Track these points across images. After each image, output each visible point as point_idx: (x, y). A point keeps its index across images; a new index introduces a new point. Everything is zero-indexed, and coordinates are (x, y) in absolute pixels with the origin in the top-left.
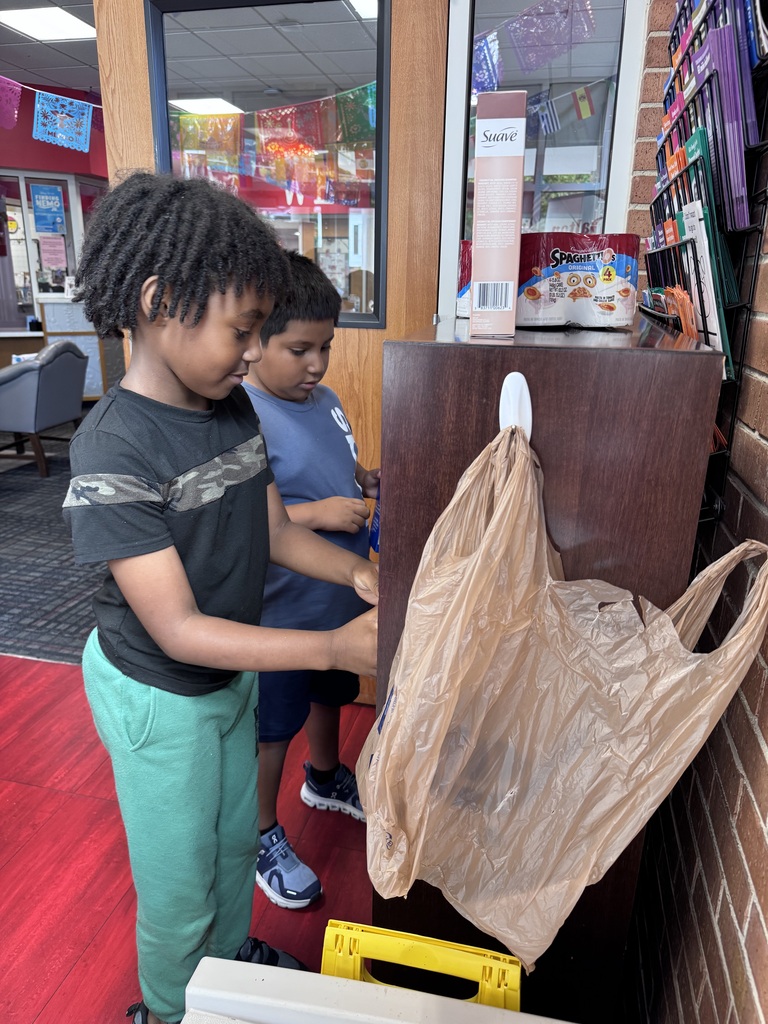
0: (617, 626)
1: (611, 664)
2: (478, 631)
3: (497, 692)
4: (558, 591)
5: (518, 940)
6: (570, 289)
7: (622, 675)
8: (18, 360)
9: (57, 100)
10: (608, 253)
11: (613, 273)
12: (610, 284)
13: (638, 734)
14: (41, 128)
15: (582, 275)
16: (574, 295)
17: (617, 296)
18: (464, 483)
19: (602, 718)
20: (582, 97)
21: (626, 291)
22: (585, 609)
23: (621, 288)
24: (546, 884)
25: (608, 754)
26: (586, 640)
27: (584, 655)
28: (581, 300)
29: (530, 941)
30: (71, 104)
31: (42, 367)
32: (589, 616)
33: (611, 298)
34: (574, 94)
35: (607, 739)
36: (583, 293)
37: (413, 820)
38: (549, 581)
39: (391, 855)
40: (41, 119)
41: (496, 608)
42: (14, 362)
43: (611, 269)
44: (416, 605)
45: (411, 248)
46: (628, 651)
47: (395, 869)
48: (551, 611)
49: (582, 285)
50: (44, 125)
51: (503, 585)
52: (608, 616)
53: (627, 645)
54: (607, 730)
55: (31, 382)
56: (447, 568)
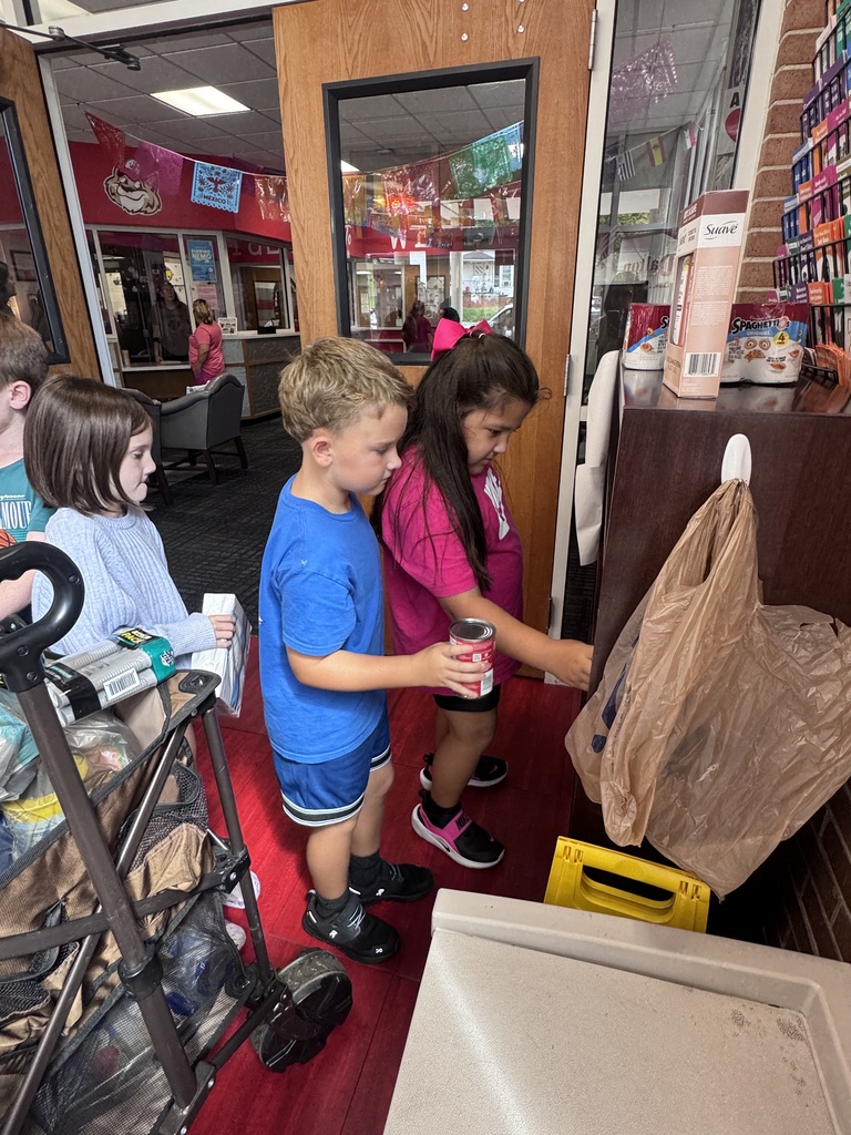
0: (816, 643)
1: (809, 672)
2: (705, 647)
3: (707, 692)
4: (764, 613)
5: (715, 877)
6: (747, 352)
7: (818, 681)
8: (191, 390)
9: (213, 168)
10: (783, 320)
11: (787, 337)
12: (783, 346)
13: (831, 728)
14: (198, 192)
15: (758, 339)
16: (749, 357)
17: (788, 357)
18: (692, 526)
19: (797, 714)
20: (656, 147)
21: (796, 352)
22: (788, 628)
23: (793, 350)
24: (744, 837)
25: (803, 742)
26: (787, 653)
27: (785, 664)
28: (754, 361)
29: (726, 880)
30: (224, 171)
31: (211, 395)
32: (791, 634)
33: (783, 359)
34: (648, 144)
35: (802, 729)
36: (758, 355)
37: (642, 790)
38: (758, 605)
39: (624, 814)
40: (199, 185)
41: (719, 628)
42: (188, 392)
43: (785, 333)
44: (649, 625)
46: (825, 662)
47: (629, 825)
48: (757, 629)
49: (758, 348)
50: (201, 190)
51: (722, 610)
52: (808, 635)
53: (823, 658)
54: (801, 723)
55: (202, 411)
56: (674, 595)
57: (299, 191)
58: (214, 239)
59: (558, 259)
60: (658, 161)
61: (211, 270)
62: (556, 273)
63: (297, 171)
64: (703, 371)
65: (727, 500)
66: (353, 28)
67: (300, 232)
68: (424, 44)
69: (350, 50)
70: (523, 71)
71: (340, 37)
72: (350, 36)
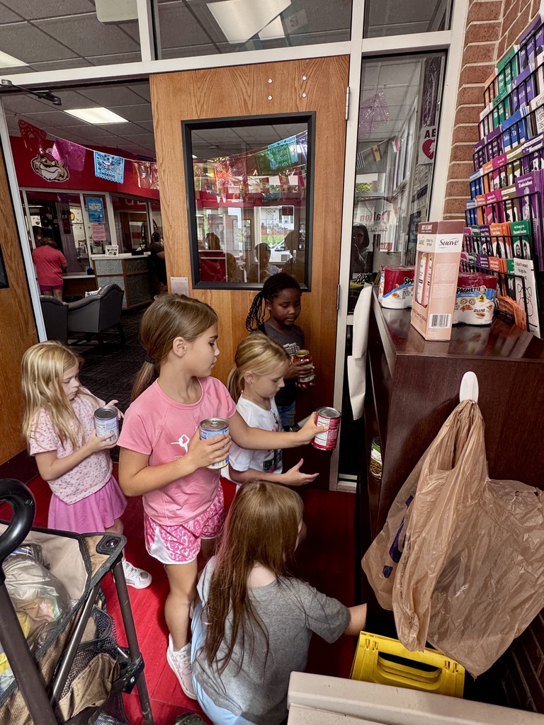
0: (526, 504)
1: (522, 524)
2: (458, 511)
3: (458, 536)
4: (492, 484)
5: (472, 665)
6: (462, 306)
7: (530, 530)
8: (88, 294)
10: (483, 288)
11: (485, 298)
12: (482, 303)
13: (539, 561)
14: (98, 171)
15: (468, 299)
16: (463, 309)
17: (486, 309)
18: (444, 431)
19: (517, 551)
20: (376, 150)
21: (491, 306)
22: (507, 494)
23: (489, 305)
24: (488, 636)
25: (523, 571)
26: (509, 511)
27: (507, 518)
28: (466, 311)
29: (479, 666)
30: (113, 158)
31: (102, 298)
32: (509, 498)
33: (483, 310)
34: (372, 149)
35: (521, 562)
36: (469, 308)
37: (422, 610)
38: (487, 479)
39: (411, 627)
40: (98, 166)
41: (466, 497)
42: (86, 295)
43: (484, 295)
44: (421, 496)
45: (325, 251)
46: (532, 517)
47: (415, 636)
48: (488, 495)
49: (468, 304)
50: (100, 169)
51: (467, 485)
52: (521, 499)
53: (532, 514)
54: (520, 558)
55: (97, 306)
56: (435, 475)
57: (166, 183)
58: (104, 197)
59: (330, 227)
60: (378, 158)
61: (101, 216)
62: (329, 236)
63: (164, 171)
64: (441, 325)
65: (465, 414)
66: (201, 89)
67: (166, 206)
68: (245, 100)
69: (199, 102)
70: (306, 119)
71: (192, 94)
72: (199, 94)
